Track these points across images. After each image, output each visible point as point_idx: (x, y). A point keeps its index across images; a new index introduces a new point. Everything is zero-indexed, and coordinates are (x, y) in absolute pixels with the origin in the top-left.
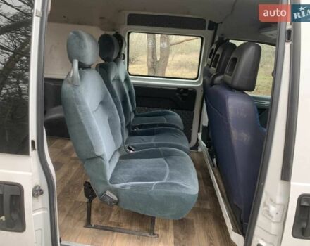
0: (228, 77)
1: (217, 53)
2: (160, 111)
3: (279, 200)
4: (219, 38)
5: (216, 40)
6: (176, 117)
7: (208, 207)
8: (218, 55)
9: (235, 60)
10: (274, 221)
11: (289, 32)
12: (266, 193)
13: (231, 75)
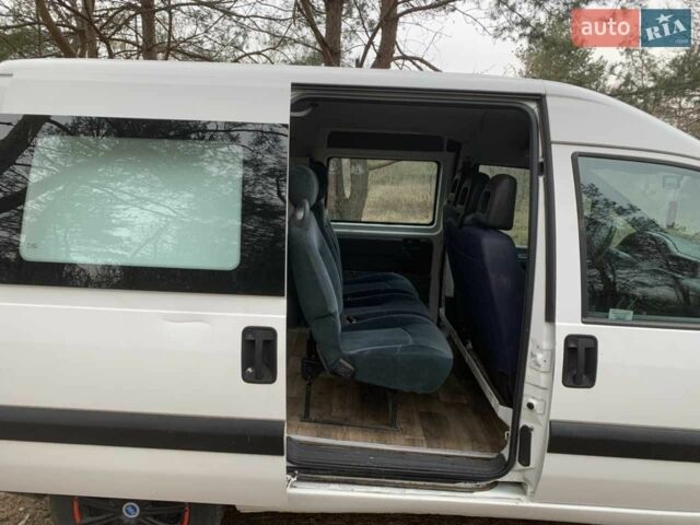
0: (481, 215)
1: (464, 185)
2: (379, 274)
3: (545, 345)
4: (464, 163)
5: (460, 167)
6: (404, 282)
7: (465, 402)
8: (466, 189)
9: (488, 195)
10: (542, 370)
11: (542, 164)
12: (533, 342)
13: (484, 212)
